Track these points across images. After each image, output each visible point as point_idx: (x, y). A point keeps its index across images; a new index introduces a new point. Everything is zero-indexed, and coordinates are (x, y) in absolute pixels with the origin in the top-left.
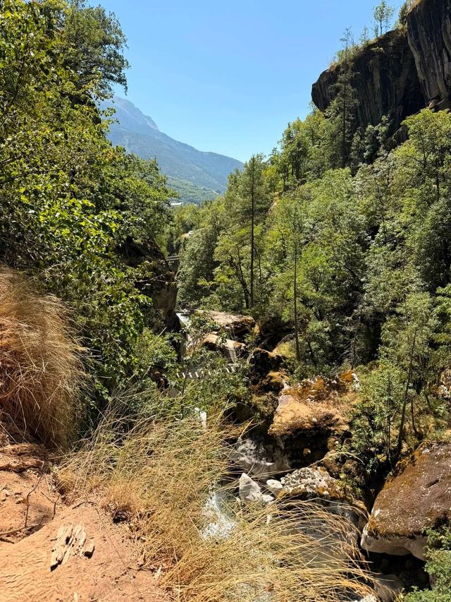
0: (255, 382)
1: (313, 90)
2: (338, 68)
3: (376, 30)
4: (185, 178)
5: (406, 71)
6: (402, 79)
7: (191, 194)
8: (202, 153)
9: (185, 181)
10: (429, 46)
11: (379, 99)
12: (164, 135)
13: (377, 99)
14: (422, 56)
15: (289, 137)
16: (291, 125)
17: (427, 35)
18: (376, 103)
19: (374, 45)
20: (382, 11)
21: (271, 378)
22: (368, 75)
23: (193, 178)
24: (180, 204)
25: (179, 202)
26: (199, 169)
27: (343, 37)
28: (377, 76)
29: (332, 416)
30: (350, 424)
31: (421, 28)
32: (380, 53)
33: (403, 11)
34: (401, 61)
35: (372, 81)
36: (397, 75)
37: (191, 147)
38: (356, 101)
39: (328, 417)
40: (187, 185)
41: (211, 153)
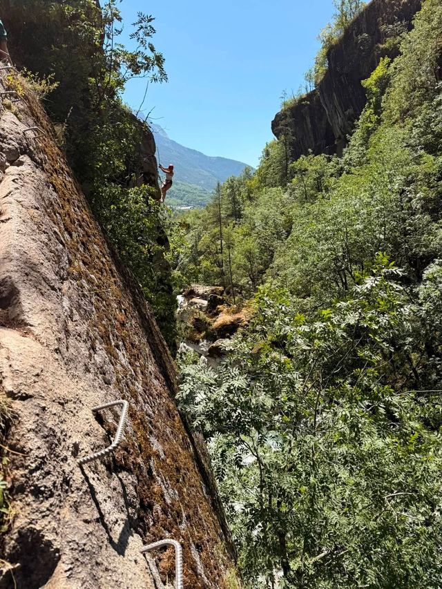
0: (210, 312)
1: (272, 125)
3: (306, 88)
4: (195, 183)
7: (201, 198)
8: (210, 157)
9: (194, 186)
12: (173, 142)
19: (304, 99)
20: (310, 75)
21: (218, 308)
22: (303, 118)
23: (202, 182)
24: (189, 208)
25: (188, 206)
26: (207, 174)
27: (282, 95)
28: (308, 120)
29: (240, 318)
30: (249, 322)
31: (325, 94)
32: (307, 104)
35: (306, 122)
37: (200, 153)
38: (294, 138)
39: (239, 319)
40: (195, 189)
41: (219, 159)
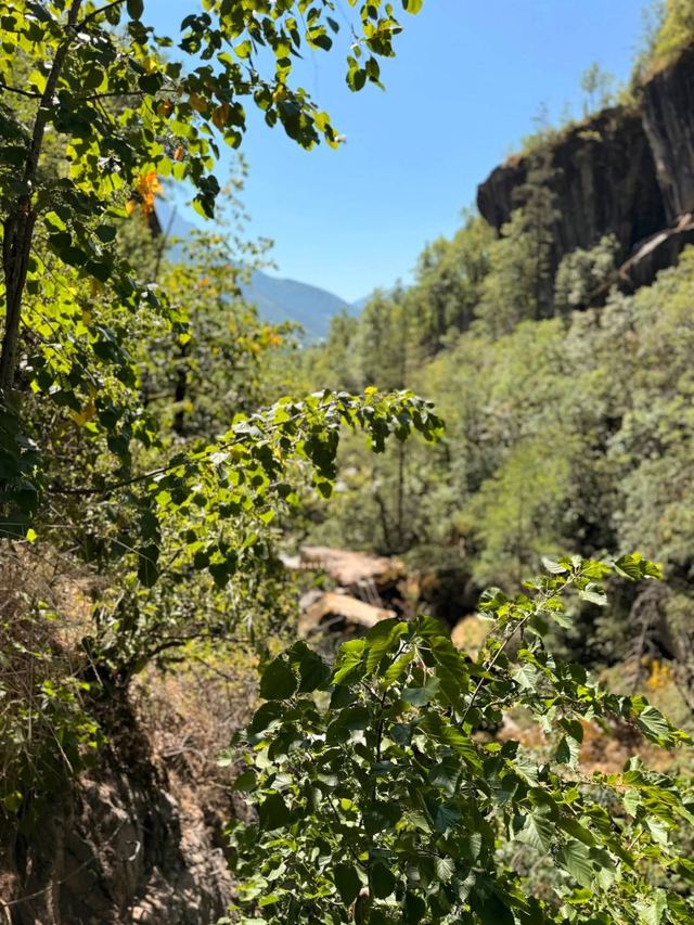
2: (522, 162)
3: (585, 107)
5: (635, 169)
6: (629, 181)
10: (682, 131)
11: (590, 211)
13: (586, 211)
14: (668, 147)
15: (427, 264)
16: (431, 245)
17: (679, 116)
18: (585, 217)
19: (582, 129)
20: (593, 77)
22: (573, 173)
28: (587, 176)
31: (668, 105)
32: (592, 141)
33: (636, 79)
34: (628, 154)
35: (580, 182)
36: (621, 175)
38: (557, 213)
